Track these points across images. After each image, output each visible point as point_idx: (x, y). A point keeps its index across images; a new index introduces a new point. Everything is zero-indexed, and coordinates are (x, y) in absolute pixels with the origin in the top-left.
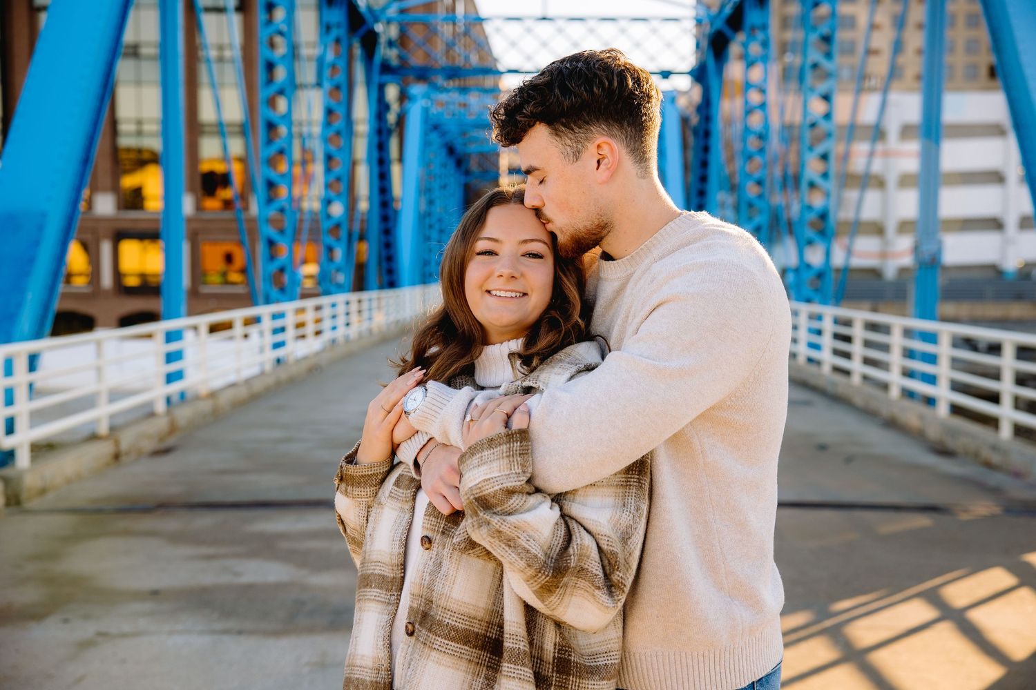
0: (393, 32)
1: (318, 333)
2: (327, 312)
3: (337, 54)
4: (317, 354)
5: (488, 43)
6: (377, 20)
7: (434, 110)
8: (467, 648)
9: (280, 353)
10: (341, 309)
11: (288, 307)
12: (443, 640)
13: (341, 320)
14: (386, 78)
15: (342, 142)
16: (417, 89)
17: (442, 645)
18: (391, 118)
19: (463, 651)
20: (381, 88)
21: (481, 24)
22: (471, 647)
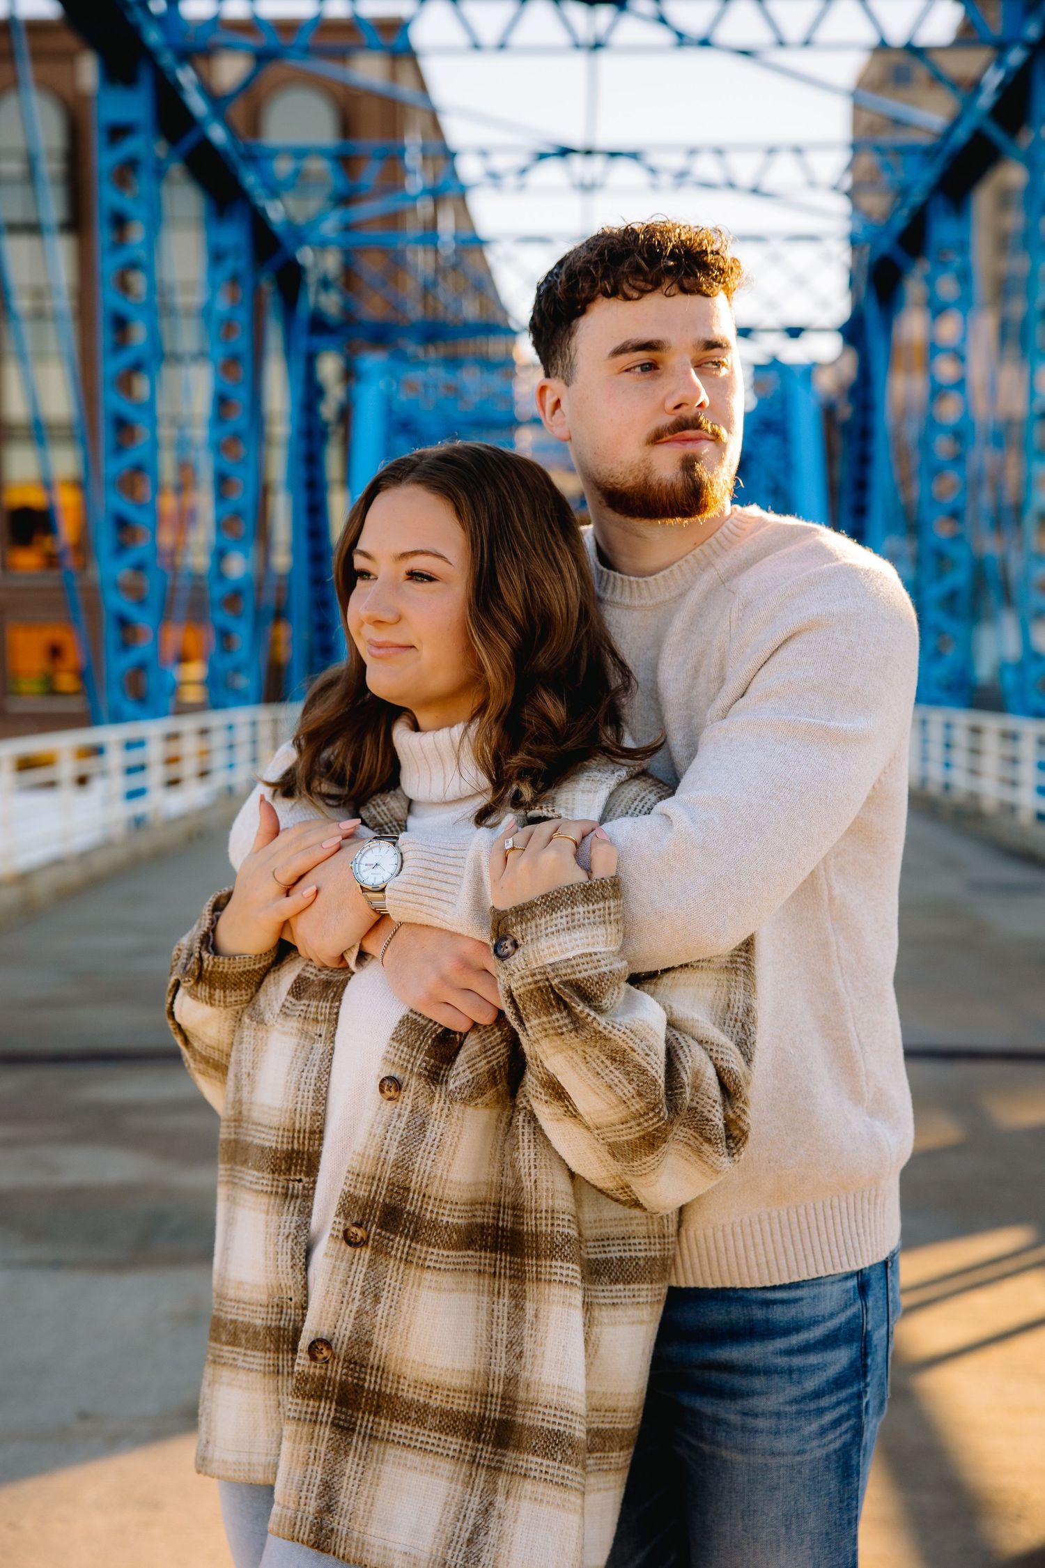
0: (331, 263)
1: (204, 774)
2: (218, 739)
3: (234, 300)
4: (204, 810)
5: (492, 283)
6: (301, 241)
7: (403, 397)
8: (471, 1253)
9: (140, 807)
10: (243, 734)
11: (153, 729)
12: (441, 1252)
13: (243, 754)
14: (317, 341)
15: (242, 450)
16: (372, 361)
17: (441, 1259)
18: (328, 409)
19: (466, 1260)
20: (311, 360)
21: (481, 252)
22: (476, 1251)
